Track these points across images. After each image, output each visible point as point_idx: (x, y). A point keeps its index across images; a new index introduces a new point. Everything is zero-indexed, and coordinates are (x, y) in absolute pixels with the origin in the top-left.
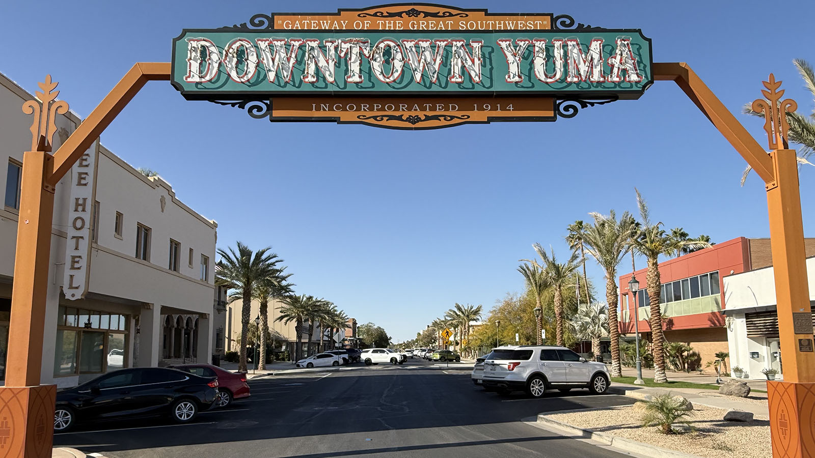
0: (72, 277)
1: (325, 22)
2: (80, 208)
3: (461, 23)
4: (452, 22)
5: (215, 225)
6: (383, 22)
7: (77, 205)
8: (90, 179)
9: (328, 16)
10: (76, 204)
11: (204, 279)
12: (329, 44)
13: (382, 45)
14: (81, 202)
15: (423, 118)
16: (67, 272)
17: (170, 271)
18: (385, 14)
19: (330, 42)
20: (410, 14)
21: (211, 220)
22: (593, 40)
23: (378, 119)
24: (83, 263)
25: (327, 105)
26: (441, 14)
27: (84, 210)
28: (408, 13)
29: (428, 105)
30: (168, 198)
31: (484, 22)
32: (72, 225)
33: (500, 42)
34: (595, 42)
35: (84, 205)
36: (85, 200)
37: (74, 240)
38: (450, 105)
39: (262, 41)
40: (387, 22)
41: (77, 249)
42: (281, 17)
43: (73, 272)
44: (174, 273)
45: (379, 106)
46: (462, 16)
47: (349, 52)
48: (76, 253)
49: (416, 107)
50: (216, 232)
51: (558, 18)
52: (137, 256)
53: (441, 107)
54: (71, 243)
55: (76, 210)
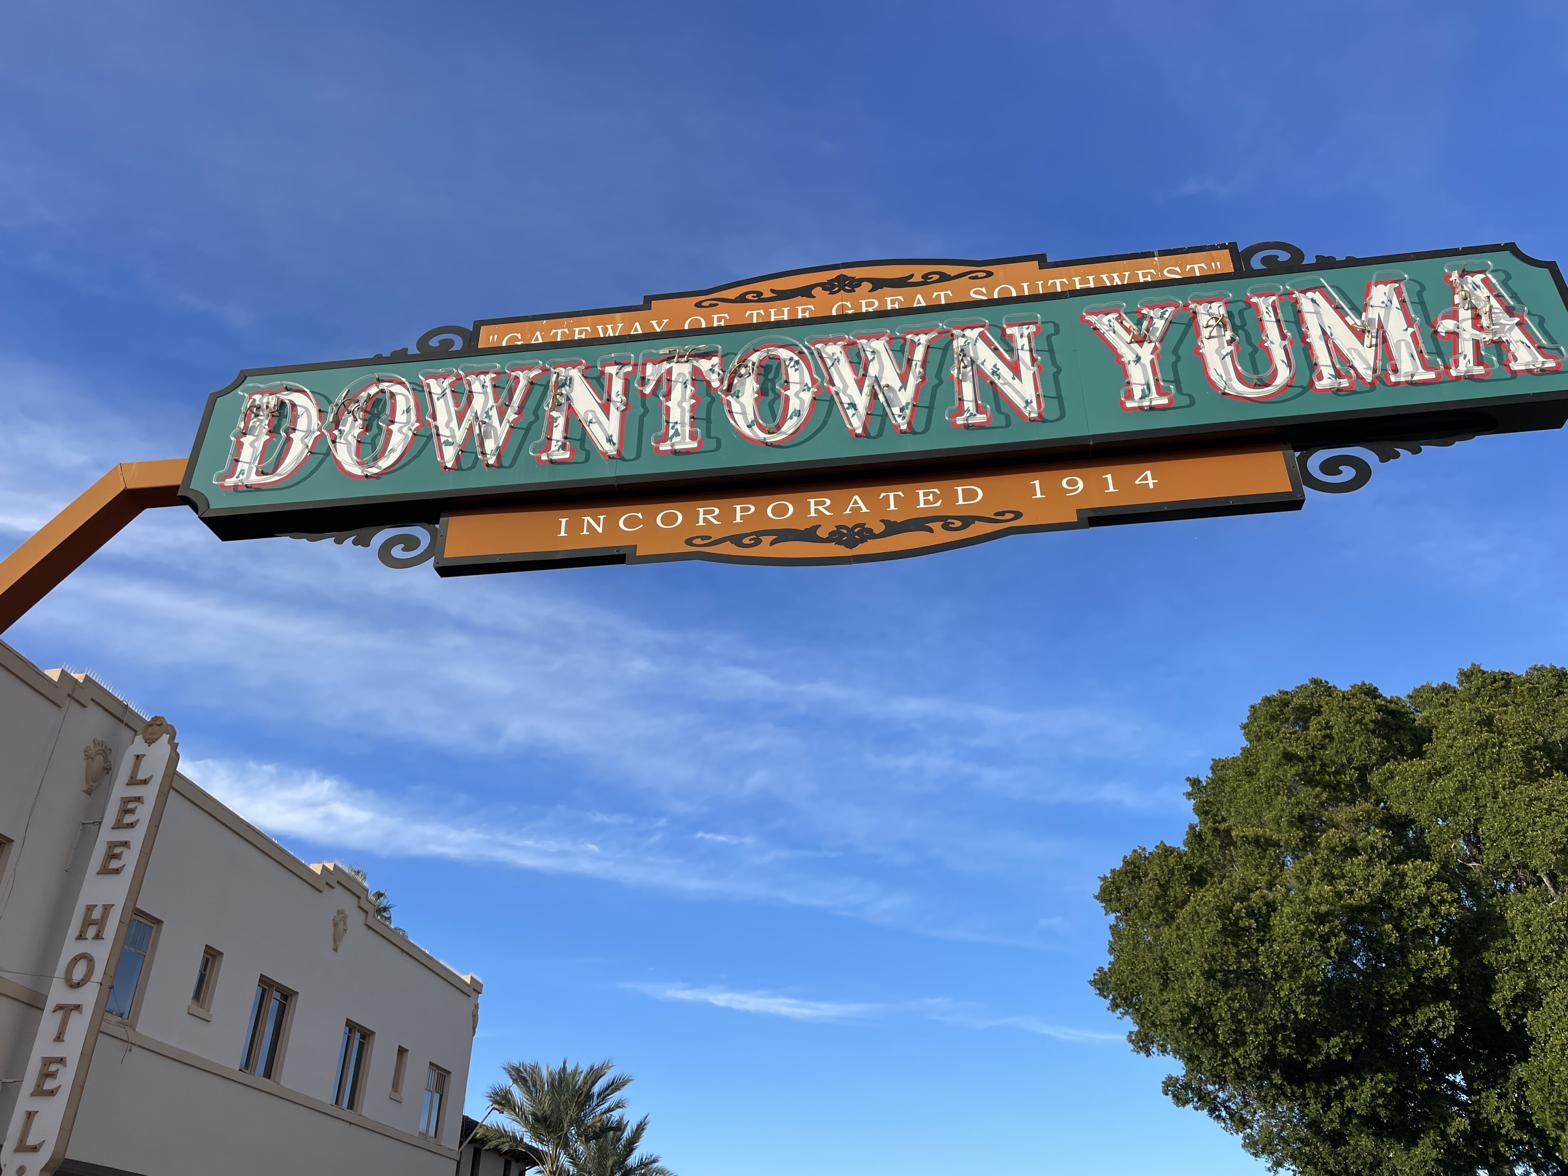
0: (30, 1115)
1: (609, 327)
2: (92, 931)
3: (975, 293)
4: (949, 292)
5: (476, 988)
6: (762, 311)
7: (87, 922)
8: (130, 859)
9: (618, 315)
10: (85, 919)
11: (432, 1133)
12: (612, 370)
13: (755, 358)
14: (96, 914)
15: (879, 528)
16: (24, 1102)
17: (336, 1111)
18: (767, 294)
19: (616, 364)
20: (835, 286)
21: (467, 973)
22: (1374, 280)
23: (746, 541)
24: (65, 1078)
25: (602, 517)
26: (917, 278)
27: (98, 937)
28: (825, 286)
29: (891, 495)
30: (355, 919)
31: (1040, 283)
32: (63, 976)
33: (1092, 319)
34: (1381, 286)
35: (101, 924)
36: (107, 908)
37: (59, 1015)
38: (960, 489)
39: (436, 377)
40: (772, 311)
41: (59, 1038)
42: (497, 326)
43: (36, 1104)
44: (348, 1115)
45: (749, 509)
46: (976, 278)
47: (665, 384)
48: (57, 1051)
49: (856, 502)
50: (476, 1006)
51: (1254, 250)
52: (248, 1064)
53: (931, 497)
54: (49, 1022)
55: (81, 937)
